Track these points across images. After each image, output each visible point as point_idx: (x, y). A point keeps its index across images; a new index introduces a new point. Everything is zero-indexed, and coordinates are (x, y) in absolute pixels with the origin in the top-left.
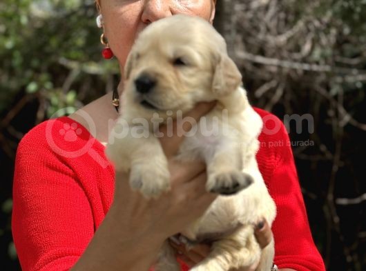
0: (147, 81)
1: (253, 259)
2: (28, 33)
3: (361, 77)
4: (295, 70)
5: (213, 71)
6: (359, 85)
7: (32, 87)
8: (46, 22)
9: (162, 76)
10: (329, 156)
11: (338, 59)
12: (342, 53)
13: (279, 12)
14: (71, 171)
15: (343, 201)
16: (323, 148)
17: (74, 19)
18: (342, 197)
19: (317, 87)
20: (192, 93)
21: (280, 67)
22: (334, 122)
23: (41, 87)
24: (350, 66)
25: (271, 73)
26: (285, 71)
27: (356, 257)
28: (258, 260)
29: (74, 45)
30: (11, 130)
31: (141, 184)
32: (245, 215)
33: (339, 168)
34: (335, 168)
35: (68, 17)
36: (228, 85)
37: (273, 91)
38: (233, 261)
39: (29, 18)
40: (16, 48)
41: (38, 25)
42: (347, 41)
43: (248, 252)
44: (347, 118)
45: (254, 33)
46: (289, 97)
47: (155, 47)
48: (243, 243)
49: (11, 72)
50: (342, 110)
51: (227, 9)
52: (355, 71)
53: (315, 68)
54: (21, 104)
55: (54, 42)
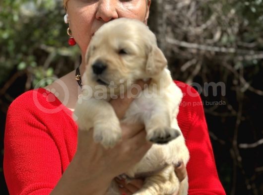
0: (100, 66)
1: (174, 189)
2: (19, 27)
3: (256, 57)
4: (209, 52)
5: (147, 57)
6: (255, 62)
7: (22, 66)
8: (31, 19)
9: (111, 62)
10: (234, 113)
11: (240, 43)
12: (243, 39)
13: (197, 10)
14: (45, 128)
15: (244, 146)
16: (230, 107)
17: (51, 16)
18: (244, 143)
19: (225, 64)
20: (133, 73)
21: (198, 50)
22: (237, 89)
23: (28, 65)
24: (248, 49)
25: (192, 54)
26: (202, 52)
27: (254, 186)
28: (178, 190)
29: (52, 35)
30: (8, 97)
31: (102, 138)
32: (170, 158)
33: (242, 122)
34: (238, 122)
35: (47, 15)
36: (157, 67)
37: (193, 67)
38: (160, 190)
39: (20, 16)
40: (10, 38)
41: (26, 21)
42: (246, 31)
43: (171, 184)
44: (247, 86)
45: (179, 25)
46: (205, 71)
47: (106, 42)
48: (167, 178)
49: (7, 55)
50: (242, 80)
51: (159, 9)
52: (252, 52)
53: (223, 50)
54: (15, 77)
55: (37, 34)
